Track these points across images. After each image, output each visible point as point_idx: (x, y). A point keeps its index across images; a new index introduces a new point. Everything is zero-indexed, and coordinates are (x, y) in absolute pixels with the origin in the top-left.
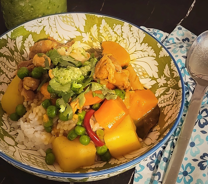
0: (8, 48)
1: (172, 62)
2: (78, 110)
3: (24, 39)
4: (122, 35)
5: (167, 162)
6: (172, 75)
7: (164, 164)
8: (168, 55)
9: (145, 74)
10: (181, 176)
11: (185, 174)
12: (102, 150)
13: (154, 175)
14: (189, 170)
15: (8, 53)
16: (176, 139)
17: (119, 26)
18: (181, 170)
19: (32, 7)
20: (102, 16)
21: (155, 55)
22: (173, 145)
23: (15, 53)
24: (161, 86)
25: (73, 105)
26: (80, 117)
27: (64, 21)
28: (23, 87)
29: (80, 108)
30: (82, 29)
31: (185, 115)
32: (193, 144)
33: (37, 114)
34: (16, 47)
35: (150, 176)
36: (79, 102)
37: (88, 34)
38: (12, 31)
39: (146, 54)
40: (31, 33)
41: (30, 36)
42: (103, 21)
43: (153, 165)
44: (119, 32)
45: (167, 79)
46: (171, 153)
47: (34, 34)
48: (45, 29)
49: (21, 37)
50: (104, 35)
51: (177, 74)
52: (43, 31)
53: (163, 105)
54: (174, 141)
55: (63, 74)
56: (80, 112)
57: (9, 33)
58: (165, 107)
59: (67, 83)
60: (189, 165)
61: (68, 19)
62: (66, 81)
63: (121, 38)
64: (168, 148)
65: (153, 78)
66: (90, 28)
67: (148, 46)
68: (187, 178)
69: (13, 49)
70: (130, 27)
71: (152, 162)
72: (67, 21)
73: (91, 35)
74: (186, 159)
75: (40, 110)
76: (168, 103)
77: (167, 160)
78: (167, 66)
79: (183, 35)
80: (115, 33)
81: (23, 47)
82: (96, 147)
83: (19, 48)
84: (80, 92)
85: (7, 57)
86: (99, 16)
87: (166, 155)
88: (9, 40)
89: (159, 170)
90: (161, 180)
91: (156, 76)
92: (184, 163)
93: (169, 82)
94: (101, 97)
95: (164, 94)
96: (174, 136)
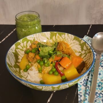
0: (21, 46)
1: (86, 44)
2: (52, 62)
3: (27, 43)
4: (65, 38)
5: (90, 82)
6: (87, 49)
7: (90, 83)
8: (84, 42)
9: (76, 51)
10: (97, 87)
11: (99, 86)
12: (64, 78)
13: (86, 88)
14: (100, 84)
15: (21, 48)
16: (93, 73)
17: (63, 35)
18: (97, 85)
19: (29, 32)
20: (56, 32)
21: (79, 43)
22: (92, 75)
23: (24, 48)
24: (83, 54)
25: (50, 60)
26: (53, 65)
27: (42, 35)
28: (28, 57)
29: (53, 61)
30: (49, 38)
31: (94, 64)
32: (100, 74)
33: (35, 66)
34: (24, 46)
35: (84, 89)
36: (53, 58)
37: (52, 40)
38: (22, 39)
39: (75, 44)
40: (29, 40)
41: (29, 42)
42: (57, 34)
43: (85, 84)
44: (64, 38)
45: (85, 51)
46: (92, 78)
47: (31, 41)
48: (35, 39)
49: (26, 42)
50: (58, 39)
51: (89, 48)
52: (34, 40)
53: (85, 60)
54: (92, 74)
55: (45, 49)
56: (53, 62)
57: (21, 40)
58: (86, 61)
59: (47, 52)
60: (100, 82)
61: (44, 35)
62: (46, 51)
63: (65, 40)
64: (90, 77)
65: (80, 52)
66: (52, 37)
67: (76, 40)
68: (100, 88)
69: (23, 46)
70: (68, 34)
71: (84, 84)
72: (43, 36)
73: (53, 40)
74: (98, 80)
75: (36, 64)
76: (87, 59)
77: (91, 82)
78: (85, 46)
79: (88, 38)
80: (62, 38)
81: (27, 46)
82: (61, 77)
83: (25, 46)
84: (52, 55)
85: (21, 50)
86: (55, 32)
87: (90, 79)
88: (21, 43)
89: (88, 85)
90: (89, 89)
91: (81, 51)
92: (98, 82)
93: (86, 52)
94: (61, 57)
95: (85, 56)
96: (92, 72)
